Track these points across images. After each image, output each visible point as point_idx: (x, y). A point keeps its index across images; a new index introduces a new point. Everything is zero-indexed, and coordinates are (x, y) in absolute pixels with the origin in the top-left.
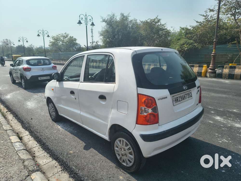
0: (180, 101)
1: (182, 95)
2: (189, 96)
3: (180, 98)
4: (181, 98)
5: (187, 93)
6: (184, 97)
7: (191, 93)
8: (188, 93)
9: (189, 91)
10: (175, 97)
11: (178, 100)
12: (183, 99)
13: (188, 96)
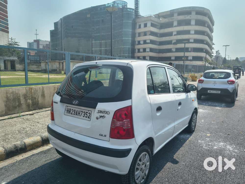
0: (72, 114)
1: (76, 109)
2: (86, 115)
3: (73, 112)
4: (75, 112)
5: (84, 111)
6: (79, 113)
7: (89, 113)
8: (86, 111)
9: (89, 111)
10: (69, 108)
11: (70, 111)
12: (76, 114)
13: (84, 114)
